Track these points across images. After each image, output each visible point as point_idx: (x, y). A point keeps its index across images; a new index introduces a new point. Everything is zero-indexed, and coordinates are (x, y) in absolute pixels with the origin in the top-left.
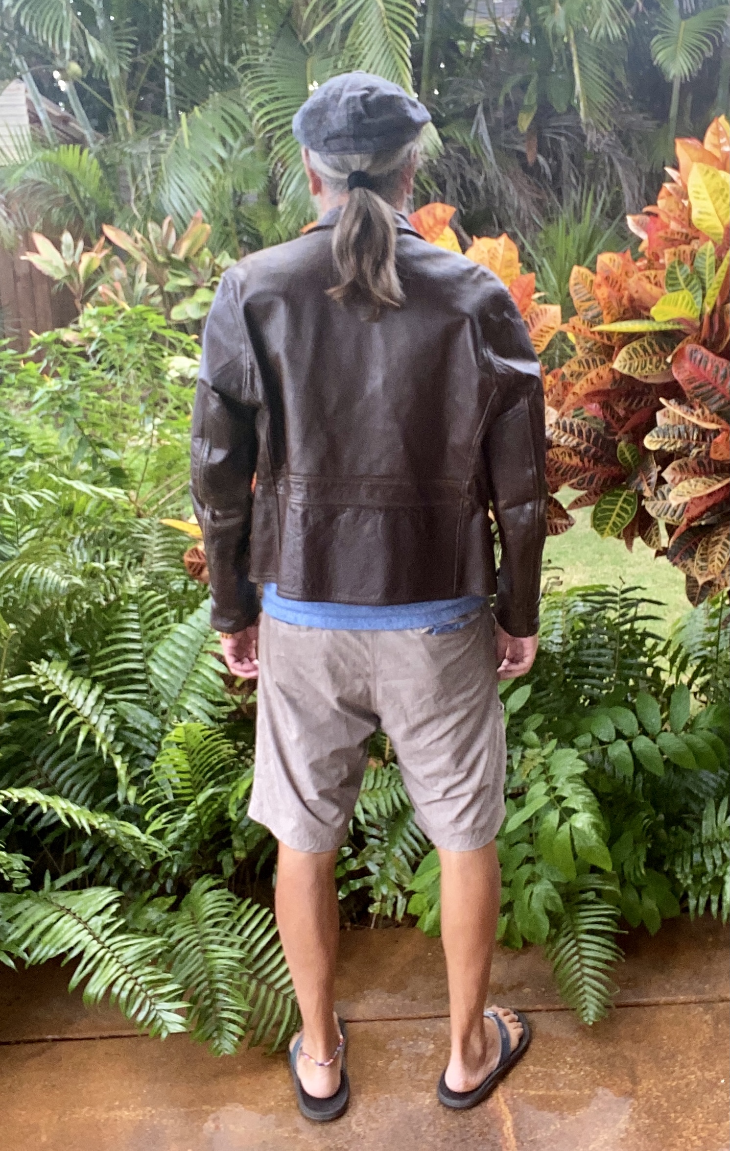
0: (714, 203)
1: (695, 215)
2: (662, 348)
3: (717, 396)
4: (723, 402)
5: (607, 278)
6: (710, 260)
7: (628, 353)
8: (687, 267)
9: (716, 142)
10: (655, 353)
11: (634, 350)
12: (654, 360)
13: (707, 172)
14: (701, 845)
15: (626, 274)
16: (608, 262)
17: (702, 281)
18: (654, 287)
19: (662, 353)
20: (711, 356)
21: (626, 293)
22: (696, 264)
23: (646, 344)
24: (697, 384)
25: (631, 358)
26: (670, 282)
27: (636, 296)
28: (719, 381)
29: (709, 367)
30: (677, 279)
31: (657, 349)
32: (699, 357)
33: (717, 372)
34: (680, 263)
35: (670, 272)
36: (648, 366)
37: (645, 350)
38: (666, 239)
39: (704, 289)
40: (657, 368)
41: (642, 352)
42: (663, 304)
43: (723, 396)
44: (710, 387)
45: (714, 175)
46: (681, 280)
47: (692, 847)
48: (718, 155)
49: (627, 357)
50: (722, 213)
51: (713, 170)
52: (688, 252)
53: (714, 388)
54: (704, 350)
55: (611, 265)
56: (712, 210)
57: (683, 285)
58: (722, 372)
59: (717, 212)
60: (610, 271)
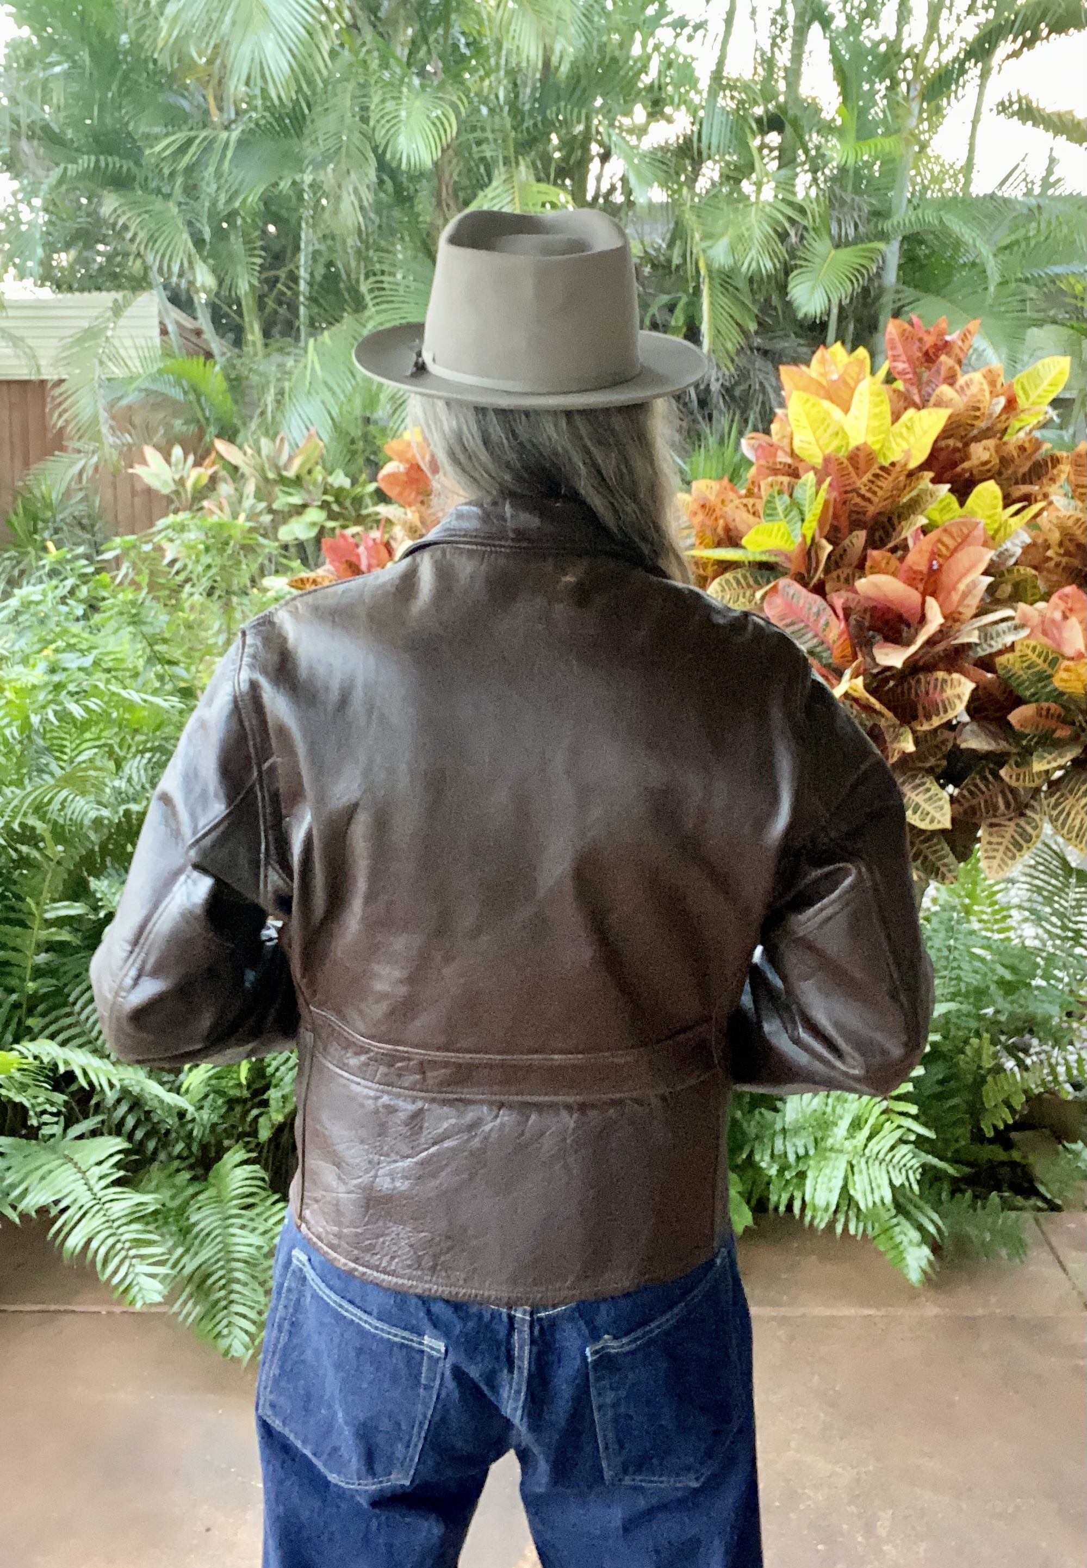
0: (814, 433)
1: (796, 444)
2: (756, 582)
3: (810, 635)
4: (815, 641)
5: (703, 506)
6: (811, 491)
7: (720, 584)
8: (786, 497)
9: (822, 370)
10: (749, 586)
11: (727, 581)
12: (748, 594)
13: (807, 400)
14: (784, 1130)
15: (723, 502)
16: (704, 489)
17: (802, 513)
18: (751, 517)
19: (755, 586)
20: (804, 591)
21: (721, 522)
22: (795, 495)
23: (739, 576)
24: (788, 621)
25: (723, 590)
26: (768, 512)
27: (732, 526)
28: (812, 619)
29: (802, 602)
30: (775, 509)
31: (751, 581)
32: (791, 593)
33: (810, 609)
34: (780, 492)
35: (769, 502)
36: (741, 599)
37: (738, 582)
38: (768, 468)
39: (803, 520)
40: (750, 602)
41: (734, 585)
42: (756, 533)
43: (816, 636)
44: (802, 625)
45: (814, 405)
46: (780, 510)
47: (774, 1134)
48: (824, 383)
49: (719, 589)
50: (821, 442)
51: (813, 399)
52: (786, 483)
53: (807, 626)
54: (797, 587)
55: (707, 493)
56: (813, 440)
57: (782, 516)
58: (815, 610)
59: (817, 441)
60: (706, 499)
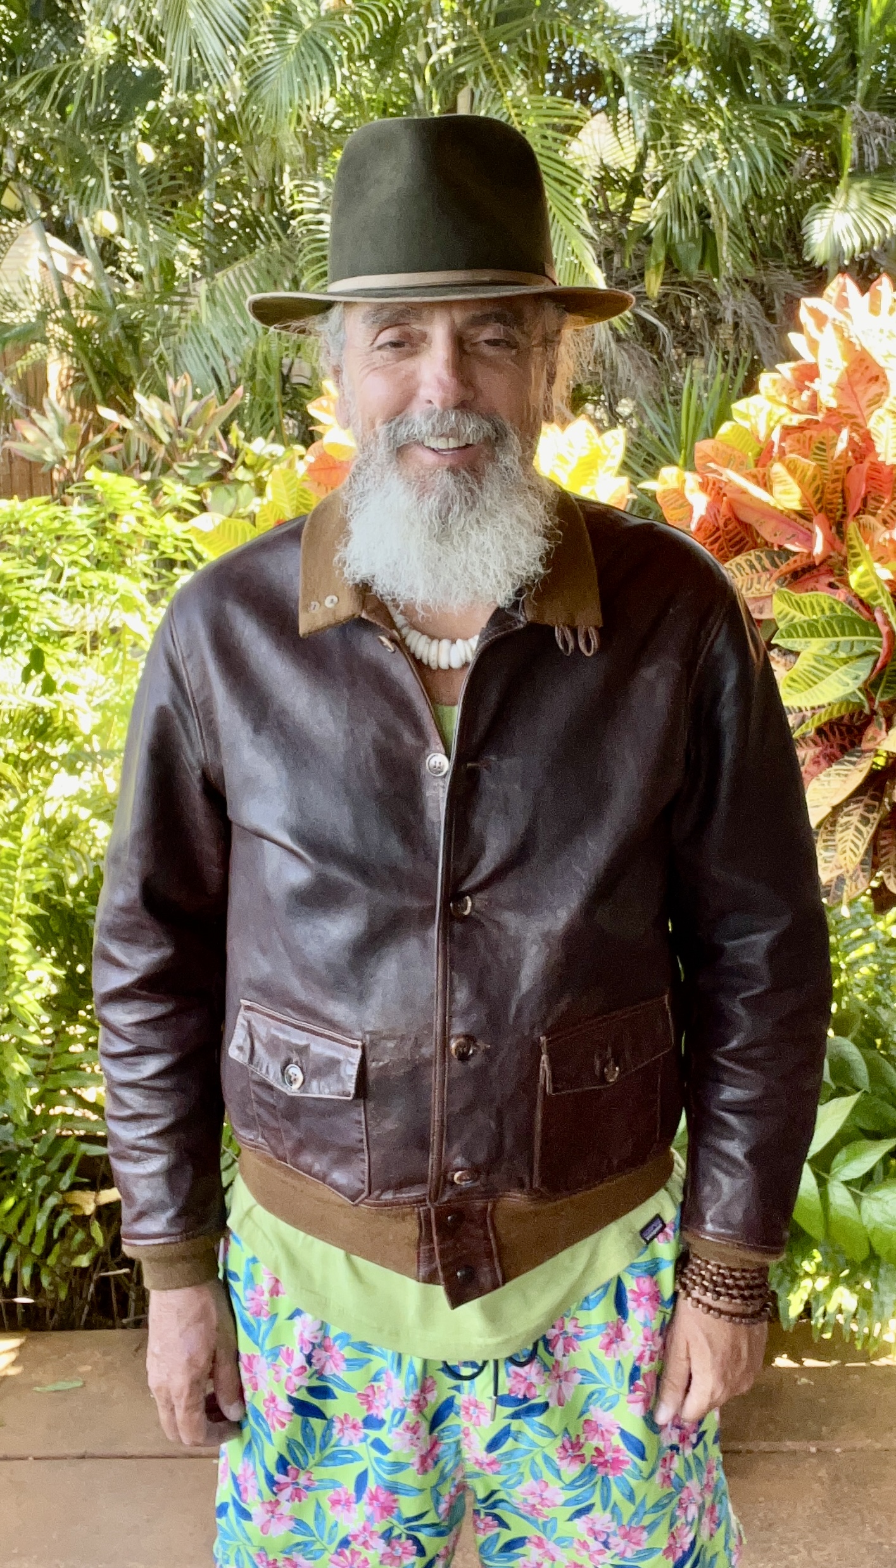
12: (764, 579)
41: (748, 569)
